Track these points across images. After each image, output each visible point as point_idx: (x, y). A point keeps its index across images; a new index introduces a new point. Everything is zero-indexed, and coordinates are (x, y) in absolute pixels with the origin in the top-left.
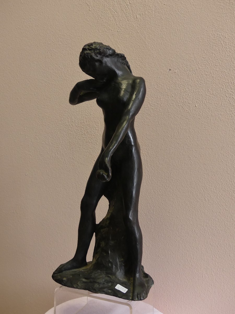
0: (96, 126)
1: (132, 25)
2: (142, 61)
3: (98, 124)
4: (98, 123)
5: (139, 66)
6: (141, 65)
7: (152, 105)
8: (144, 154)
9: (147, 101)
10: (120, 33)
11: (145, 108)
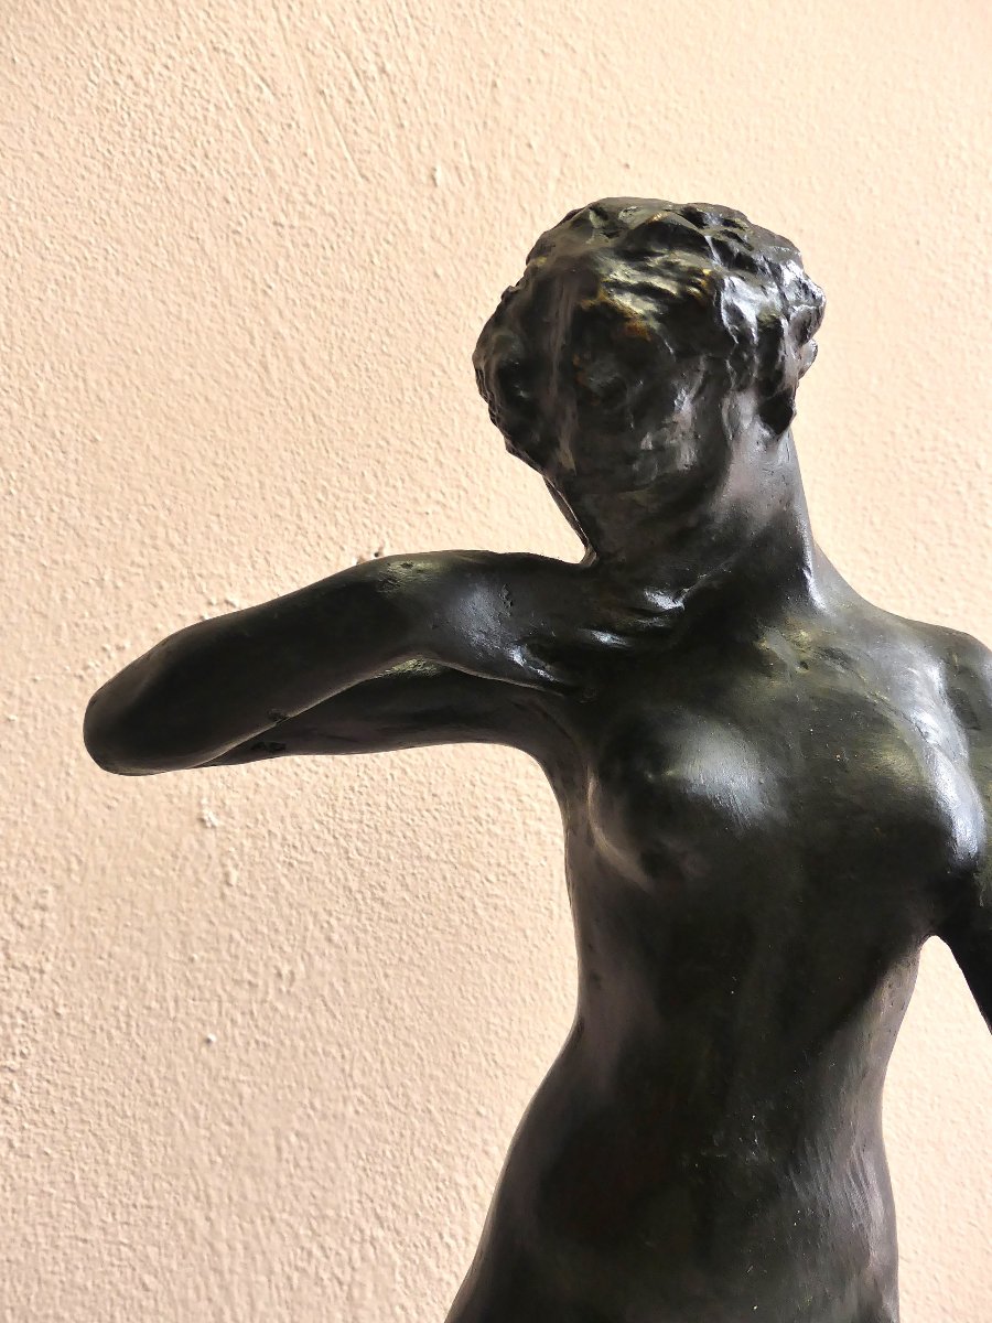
0: (12, 928)
1: (395, 218)
2: (463, 479)
3: (37, 915)
4: (44, 908)
5: (438, 509)
6: (454, 505)
7: (536, 806)
8: (463, 1193)
9: (497, 770)
10: (298, 239)
11: (477, 819)
